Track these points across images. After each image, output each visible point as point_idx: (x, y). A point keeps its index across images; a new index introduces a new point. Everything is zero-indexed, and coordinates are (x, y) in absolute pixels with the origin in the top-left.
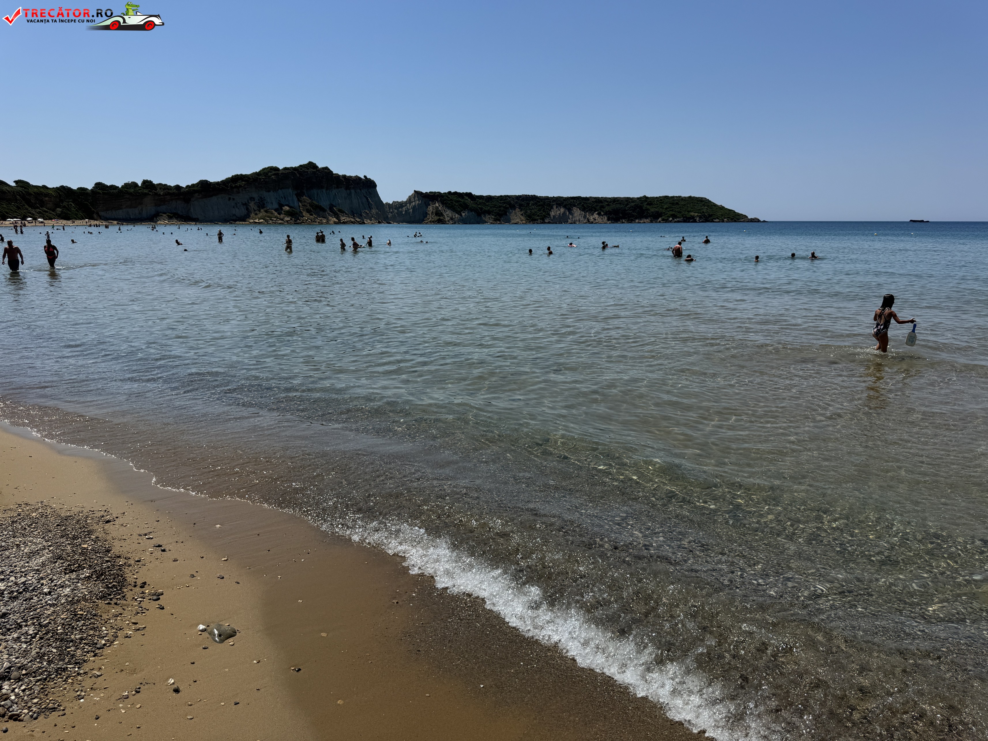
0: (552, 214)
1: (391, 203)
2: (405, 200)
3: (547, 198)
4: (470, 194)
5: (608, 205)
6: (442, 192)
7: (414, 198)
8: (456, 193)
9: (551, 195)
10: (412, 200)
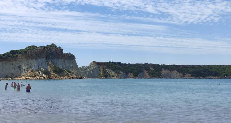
0: (163, 73)
1: (81, 67)
2: (88, 66)
3: (158, 65)
4: (120, 63)
5: (190, 69)
6: (106, 62)
7: (93, 64)
8: (113, 62)
9: (160, 64)
10: (92, 66)
